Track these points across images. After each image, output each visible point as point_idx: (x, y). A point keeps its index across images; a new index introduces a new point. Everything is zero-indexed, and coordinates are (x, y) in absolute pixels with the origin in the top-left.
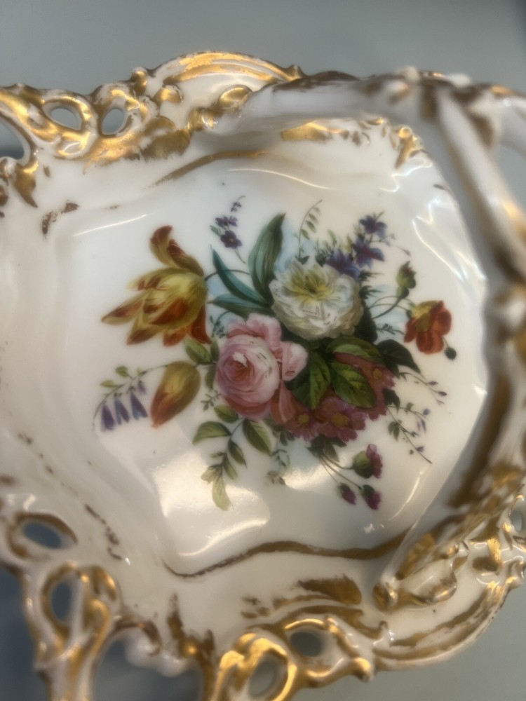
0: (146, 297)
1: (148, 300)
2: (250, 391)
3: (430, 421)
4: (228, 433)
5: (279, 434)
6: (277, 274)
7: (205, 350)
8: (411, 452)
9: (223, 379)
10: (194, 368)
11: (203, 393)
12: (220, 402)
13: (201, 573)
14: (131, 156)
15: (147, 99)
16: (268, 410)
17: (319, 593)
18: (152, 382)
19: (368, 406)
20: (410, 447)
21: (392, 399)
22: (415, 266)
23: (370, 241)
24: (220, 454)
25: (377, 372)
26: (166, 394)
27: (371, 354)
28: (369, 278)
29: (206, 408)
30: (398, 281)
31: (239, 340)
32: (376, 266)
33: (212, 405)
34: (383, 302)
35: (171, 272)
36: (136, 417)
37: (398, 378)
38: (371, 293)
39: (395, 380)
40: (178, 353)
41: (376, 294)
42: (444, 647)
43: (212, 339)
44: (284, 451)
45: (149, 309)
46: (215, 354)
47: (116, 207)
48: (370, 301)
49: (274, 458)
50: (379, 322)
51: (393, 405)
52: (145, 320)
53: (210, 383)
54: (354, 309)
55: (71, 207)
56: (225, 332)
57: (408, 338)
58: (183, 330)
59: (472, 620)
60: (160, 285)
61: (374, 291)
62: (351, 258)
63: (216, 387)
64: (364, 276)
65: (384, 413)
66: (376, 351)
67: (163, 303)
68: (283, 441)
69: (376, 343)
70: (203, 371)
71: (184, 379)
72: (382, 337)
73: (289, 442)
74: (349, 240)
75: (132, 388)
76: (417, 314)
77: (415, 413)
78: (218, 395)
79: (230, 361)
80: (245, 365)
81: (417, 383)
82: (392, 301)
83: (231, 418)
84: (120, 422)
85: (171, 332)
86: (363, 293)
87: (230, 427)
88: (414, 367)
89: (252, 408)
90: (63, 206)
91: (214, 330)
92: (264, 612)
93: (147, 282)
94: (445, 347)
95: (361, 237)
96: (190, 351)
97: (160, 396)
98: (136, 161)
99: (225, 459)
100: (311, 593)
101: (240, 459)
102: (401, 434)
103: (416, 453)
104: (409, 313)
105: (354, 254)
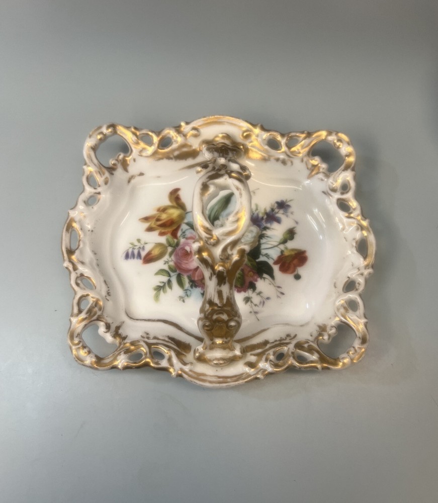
0: (158, 215)
1: (159, 216)
2: (187, 263)
3: (268, 303)
4: (170, 276)
5: (191, 283)
6: (221, 218)
7: (174, 242)
8: (251, 312)
9: (177, 255)
10: (167, 247)
11: (166, 258)
12: (172, 263)
13: (137, 320)
14: (169, 158)
15: (182, 135)
16: (191, 273)
17: (173, 342)
18: (148, 248)
19: (239, 286)
20: (251, 310)
21: (252, 286)
22: (298, 230)
23: (277, 213)
24: (163, 282)
25: (251, 273)
26: (152, 254)
27: (251, 264)
28: (267, 230)
29: (165, 264)
30: (283, 235)
31: (190, 241)
32: (275, 225)
33: (168, 263)
34: (269, 243)
35: (173, 207)
36: (137, 258)
37: (261, 279)
38: (266, 237)
39: (259, 279)
40: (163, 240)
41: (269, 239)
42: (211, 382)
43: (179, 238)
44: (190, 291)
45: (158, 220)
46: (178, 244)
47: (159, 177)
48: (263, 241)
49: (185, 291)
50: (264, 252)
51: (252, 289)
52: (155, 224)
53: (170, 255)
54: (253, 242)
55: (141, 174)
56: (186, 236)
57: (276, 263)
58: (168, 231)
59: (229, 380)
60: (166, 211)
61: (267, 237)
62: (262, 218)
63: (173, 257)
64: (266, 228)
65: (245, 291)
66: (255, 264)
67: (164, 219)
68: (192, 287)
69: (257, 260)
70: (170, 249)
71: (161, 250)
72: (262, 259)
73: (194, 288)
74: (265, 210)
75: (140, 248)
76: (286, 253)
77: (262, 297)
78: (172, 260)
79: (183, 249)
80: (189, 252)
81: (270, 284)
82: (276, 244)
83: (174, 271)
84: (131, 258)
85: (163, 231)
86: (261, 236)
87: (172, 274)
88: (272, 277)
89: (184, 270)
90: (138, 173)
91: (181, 235)
92: (148, 338)
93: (161, 209)
94: (296, 273)
95: (273, 210)
96: (168, 240)
97: (149, 254)
98: (171, 160)
99: (165, 285)
100: (170, 341)
101: (170, 287)
102: (249, 303)
103: (253, 313)
104: (282, 252)
105: (265, 217)
